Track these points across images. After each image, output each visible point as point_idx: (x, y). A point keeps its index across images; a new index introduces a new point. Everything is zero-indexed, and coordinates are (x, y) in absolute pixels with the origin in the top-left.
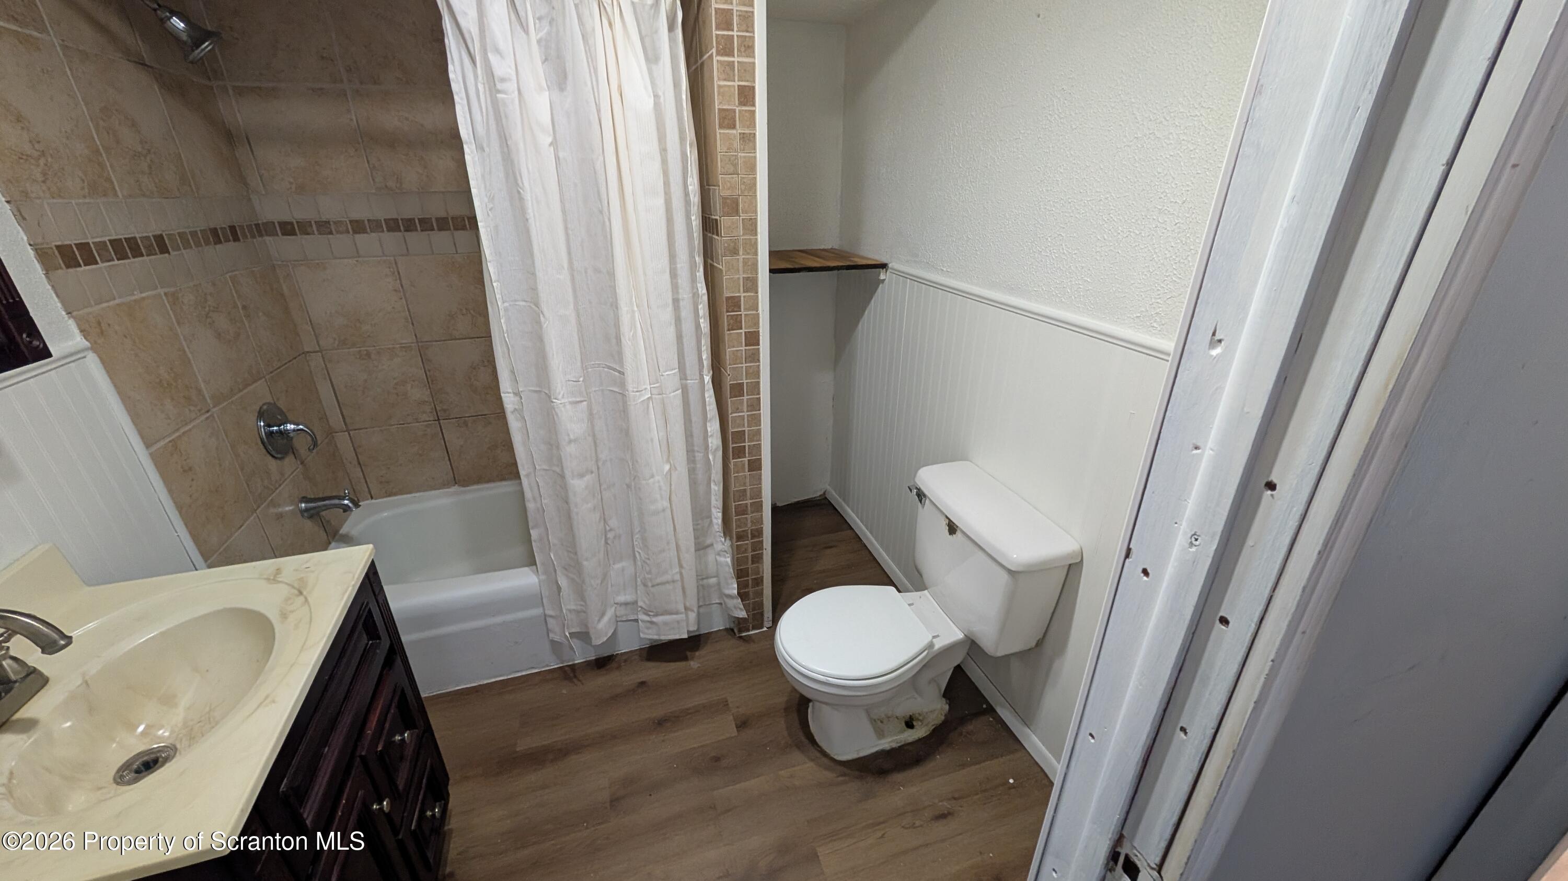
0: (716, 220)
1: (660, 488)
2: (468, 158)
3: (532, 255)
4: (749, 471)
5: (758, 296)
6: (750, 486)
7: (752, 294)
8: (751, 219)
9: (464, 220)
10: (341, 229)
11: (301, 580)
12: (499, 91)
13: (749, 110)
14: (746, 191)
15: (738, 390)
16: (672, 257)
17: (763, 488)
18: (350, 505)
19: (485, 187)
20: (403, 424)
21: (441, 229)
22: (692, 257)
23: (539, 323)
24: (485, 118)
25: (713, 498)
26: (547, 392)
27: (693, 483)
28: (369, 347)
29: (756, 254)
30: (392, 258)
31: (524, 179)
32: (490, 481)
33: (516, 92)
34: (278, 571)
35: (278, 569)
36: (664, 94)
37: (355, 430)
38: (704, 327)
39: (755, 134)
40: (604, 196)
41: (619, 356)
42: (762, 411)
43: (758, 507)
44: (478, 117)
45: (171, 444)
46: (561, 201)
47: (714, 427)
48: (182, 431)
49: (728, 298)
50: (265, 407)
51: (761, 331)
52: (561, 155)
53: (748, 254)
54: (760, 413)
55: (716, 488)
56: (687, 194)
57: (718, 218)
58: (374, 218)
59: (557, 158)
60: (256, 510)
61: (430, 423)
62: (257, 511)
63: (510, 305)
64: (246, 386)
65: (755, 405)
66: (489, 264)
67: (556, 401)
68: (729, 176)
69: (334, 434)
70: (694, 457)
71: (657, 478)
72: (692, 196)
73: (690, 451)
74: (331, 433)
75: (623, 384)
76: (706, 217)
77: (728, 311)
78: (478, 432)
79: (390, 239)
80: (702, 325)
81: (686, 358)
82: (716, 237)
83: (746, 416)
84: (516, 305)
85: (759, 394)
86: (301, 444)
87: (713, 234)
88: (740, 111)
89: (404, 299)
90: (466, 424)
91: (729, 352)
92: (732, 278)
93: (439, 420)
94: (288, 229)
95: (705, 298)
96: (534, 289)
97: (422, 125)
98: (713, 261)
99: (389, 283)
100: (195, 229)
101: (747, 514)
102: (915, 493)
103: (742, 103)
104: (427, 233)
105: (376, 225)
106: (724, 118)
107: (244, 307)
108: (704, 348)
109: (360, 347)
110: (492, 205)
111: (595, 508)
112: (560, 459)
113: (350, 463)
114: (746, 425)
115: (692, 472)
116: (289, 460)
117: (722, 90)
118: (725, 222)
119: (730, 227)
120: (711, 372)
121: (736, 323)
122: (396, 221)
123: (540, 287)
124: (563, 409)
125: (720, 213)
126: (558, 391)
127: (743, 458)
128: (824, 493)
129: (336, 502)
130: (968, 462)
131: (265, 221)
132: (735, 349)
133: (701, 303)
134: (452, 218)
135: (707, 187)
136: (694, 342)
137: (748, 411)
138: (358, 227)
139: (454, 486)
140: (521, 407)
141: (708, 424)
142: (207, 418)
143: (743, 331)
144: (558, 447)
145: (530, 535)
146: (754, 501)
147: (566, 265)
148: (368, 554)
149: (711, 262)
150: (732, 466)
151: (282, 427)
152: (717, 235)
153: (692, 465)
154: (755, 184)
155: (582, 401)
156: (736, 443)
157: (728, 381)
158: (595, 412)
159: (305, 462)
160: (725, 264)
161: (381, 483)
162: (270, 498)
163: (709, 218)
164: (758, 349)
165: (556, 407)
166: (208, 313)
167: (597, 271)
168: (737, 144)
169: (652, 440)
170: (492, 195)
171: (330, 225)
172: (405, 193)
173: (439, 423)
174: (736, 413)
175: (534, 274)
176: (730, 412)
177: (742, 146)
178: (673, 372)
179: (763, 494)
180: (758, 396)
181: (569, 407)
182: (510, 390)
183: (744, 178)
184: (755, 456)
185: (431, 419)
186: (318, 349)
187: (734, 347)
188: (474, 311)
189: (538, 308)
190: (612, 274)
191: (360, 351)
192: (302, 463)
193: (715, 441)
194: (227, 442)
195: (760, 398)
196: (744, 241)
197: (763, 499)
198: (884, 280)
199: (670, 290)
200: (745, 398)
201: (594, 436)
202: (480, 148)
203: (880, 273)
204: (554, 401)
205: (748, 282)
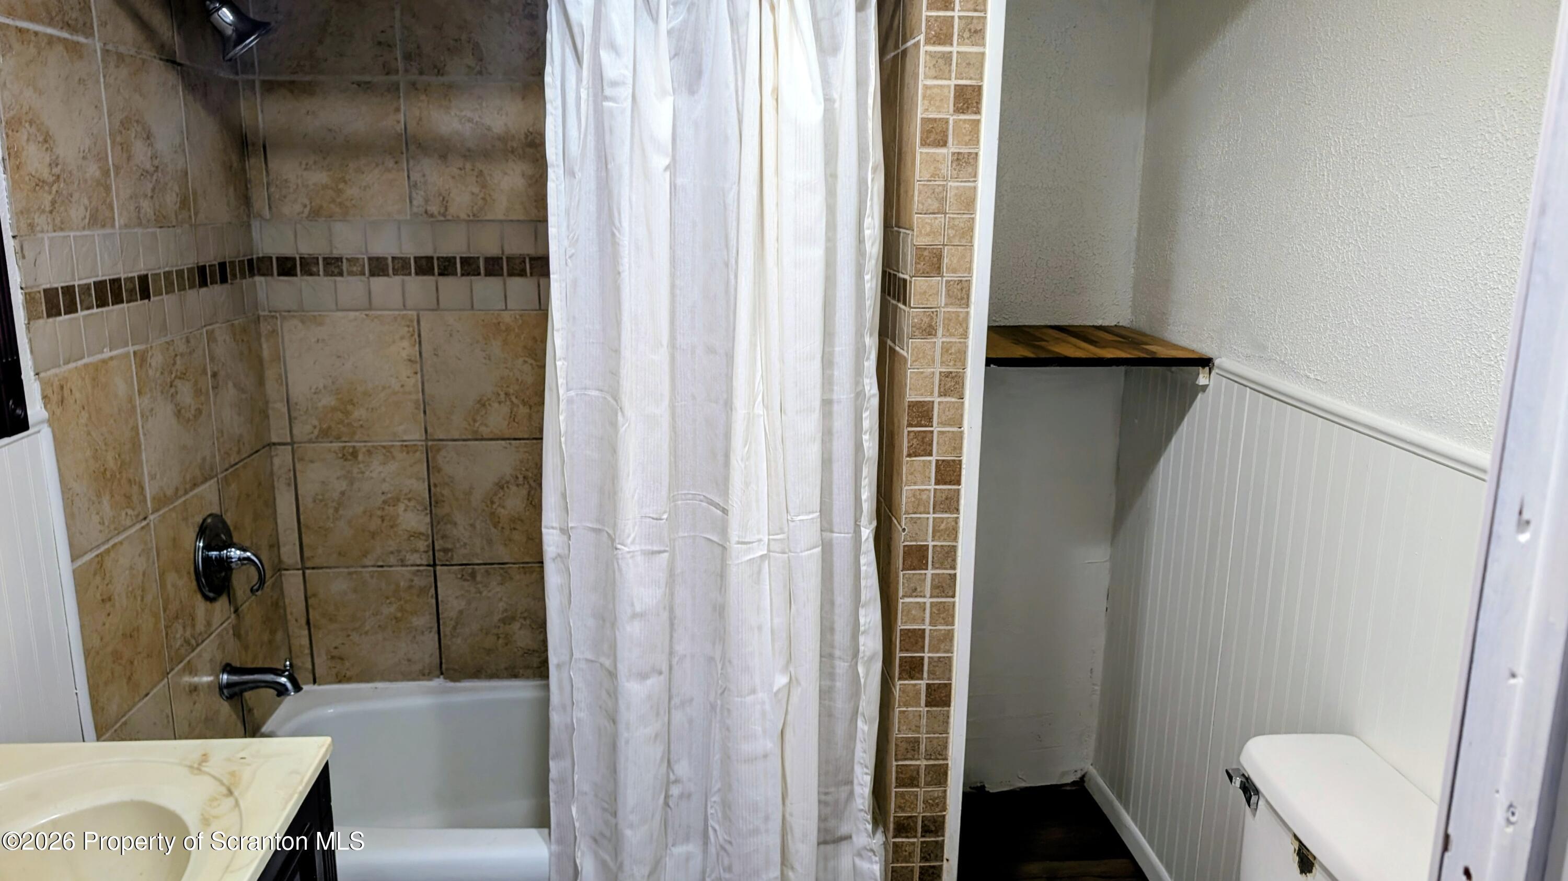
0: (905, 281)
1: (764, 714)
2: (551, 186)
3: (619, 323)
4: (926, 706)
5: (963, 403)
6: (927, 733)
7: (953, 400)
8: (961, 281)
9: (524, 262)
10: (355, 269)
11: (233, 774)
12: (606, 98)
13: (969, 120)
14: (957, 238)
15: (917, 558)
16: (828, 335)
17: (950, 740)
18: (289, 685)
19: (568, 226)
20: (382, 566)
21: (489, 273)
22: (859, 335)
23: (614, 425)
24: (582, 136)
25: (859, 746)
26: (611, 532)
27: (826, 715)
28: (357, 442)
29: (965, 335)
30: (415, 313)
31: (623, 216)
32: (494, 675)
33: (630, 100)
34: (205, 758)
35: (204, 755)
36: (841, 98)
37: (313, 568)
38: (869, 448)
39: (977, 154)
40: (733, 243)
41: (723, 483)
42: (957, 599)
43: (940, 775)
44: (573, 132)
45: (97, 560)
46: (671, 248)
47: (871, 617)
48: (111, 543)
49: (912, 405)
50: (209, 520)
51: (964, 462)
52: (679, 181)
53: (951, 335)
54: (954, 603)
55: (866, 728)
56: (860, 240)
57: (907, 277)
58: (402, 256)
59: (673, 187)
60: (168, 674)
61: (421, 568)
62: (170, 676)
63: (577, 395)
64: (195, 485)
65: (946, 587)
66: (555, 332)
67: (623, 547)
68: (931, 216)
69: (284, 572)
70: (833, 667)
71: (762, 695)
72: (868, 245)
73: (826, 656)
74: (279, 570)
75: (724, 531)
76: (890, 274)
77: (910, 425)
78: (490, 591)
79: (417, 286)
80: (866, 445)
81: (835, 496)
82: (902, 306)
83: (928, 606)
84: (585, 394)
85: (953, 567)
86: (241, 581)
87: (899, 301)
88: (955, 122)
89: (419, 375)
90: (473, 575)
91: (906, 492)
92: (922, 373)
93: (434, 565)
94: (287, 267)
95: (875, 402)
96: (615, 374)
97: (489, 129)
98: (895, 343)
99: (404, 349)
100: (182, 268)
101: (917, 786)
102: (1238, 784)
103: (958, 110)
104: (468, 278)
105: (401, 266)
106: (930, 132)
107: (214, 375)
108: (865, 482)
109: (345, 442)
110: (573, 251)
111: (656, 736)
112: (613, 647)
113: (296, 620)
114: (927, 620)
115: (826, 694)
116: (222, 604)
117: (928, 92)
118: (918, 286)
119: (925, 292)
120: (875, 523)
121: (923, 446)
122: (430, 259)
123: (623, 372)
124: (630, 561)
125: (911, 271)
126: (627, 531)
127: (918, 679)
128: (1082, 778)
129: (270, 677)
130: (1354, 738)
131: (261, 255)
132: (916, 487)
133: (867, 409)
134: (508, 258)
135: (896, 229)
136: (849, 472)
137: (931, 597)
138: (378, 267)
139: (438, 677)
140: (567, 552)
141: (862, 612)
142: (143, 528)
143: (933, 459)
144: (613, 625)
145: (547, 770)
146: (932, 762)
147: (665, 339)
148: (323, 750)
149: (892, 345)
150: (897, 693)
151: (225, 552)
152: (905, 304)
153: (828, 683)
154: (971, 229)
155: (660, 552)
156: (907, 651)
157: (902, 540)
158: (678, 571)
159: (240, 609)
160: (913, 350)
161: (333, 658)
162: (188, 658)
163: (895, 275)
164: (958, 491)
165: (620, 556)
166: (174, 381)
167: (711, 350)
168: (946, 168)
169: (760, 628)
170: (576, 237)
171: (342, 262)
172: (448, 220)
173: (435, 572)
174: (911, 596)
175: (617, 351)
176: (901, 593)
177: (955, 172)
178: (811, 516)
179: (950, 754)
180: (952, 572)
181: (639, 558)
182: (554, 525)
183: (953, 218)
184: (938, 679)
185: (425, 562)
186: (289, 440)
187: (915, 484)
188: (516, 397)
189: (617, 403)
190: (730, 357)
191: (344, 447)
192: (236, 611)
193: (871, 643)
194: (156, 565)
195: (955, 575)
196: (947, 316)
197: (950, 762)
198: (1207, 386)
199: (819, 386)
200: (930, 572)
201: (671, 610)
202: (570, 173)
203: (1198, 374)
204: (619, 546)
205: (949, 379)
